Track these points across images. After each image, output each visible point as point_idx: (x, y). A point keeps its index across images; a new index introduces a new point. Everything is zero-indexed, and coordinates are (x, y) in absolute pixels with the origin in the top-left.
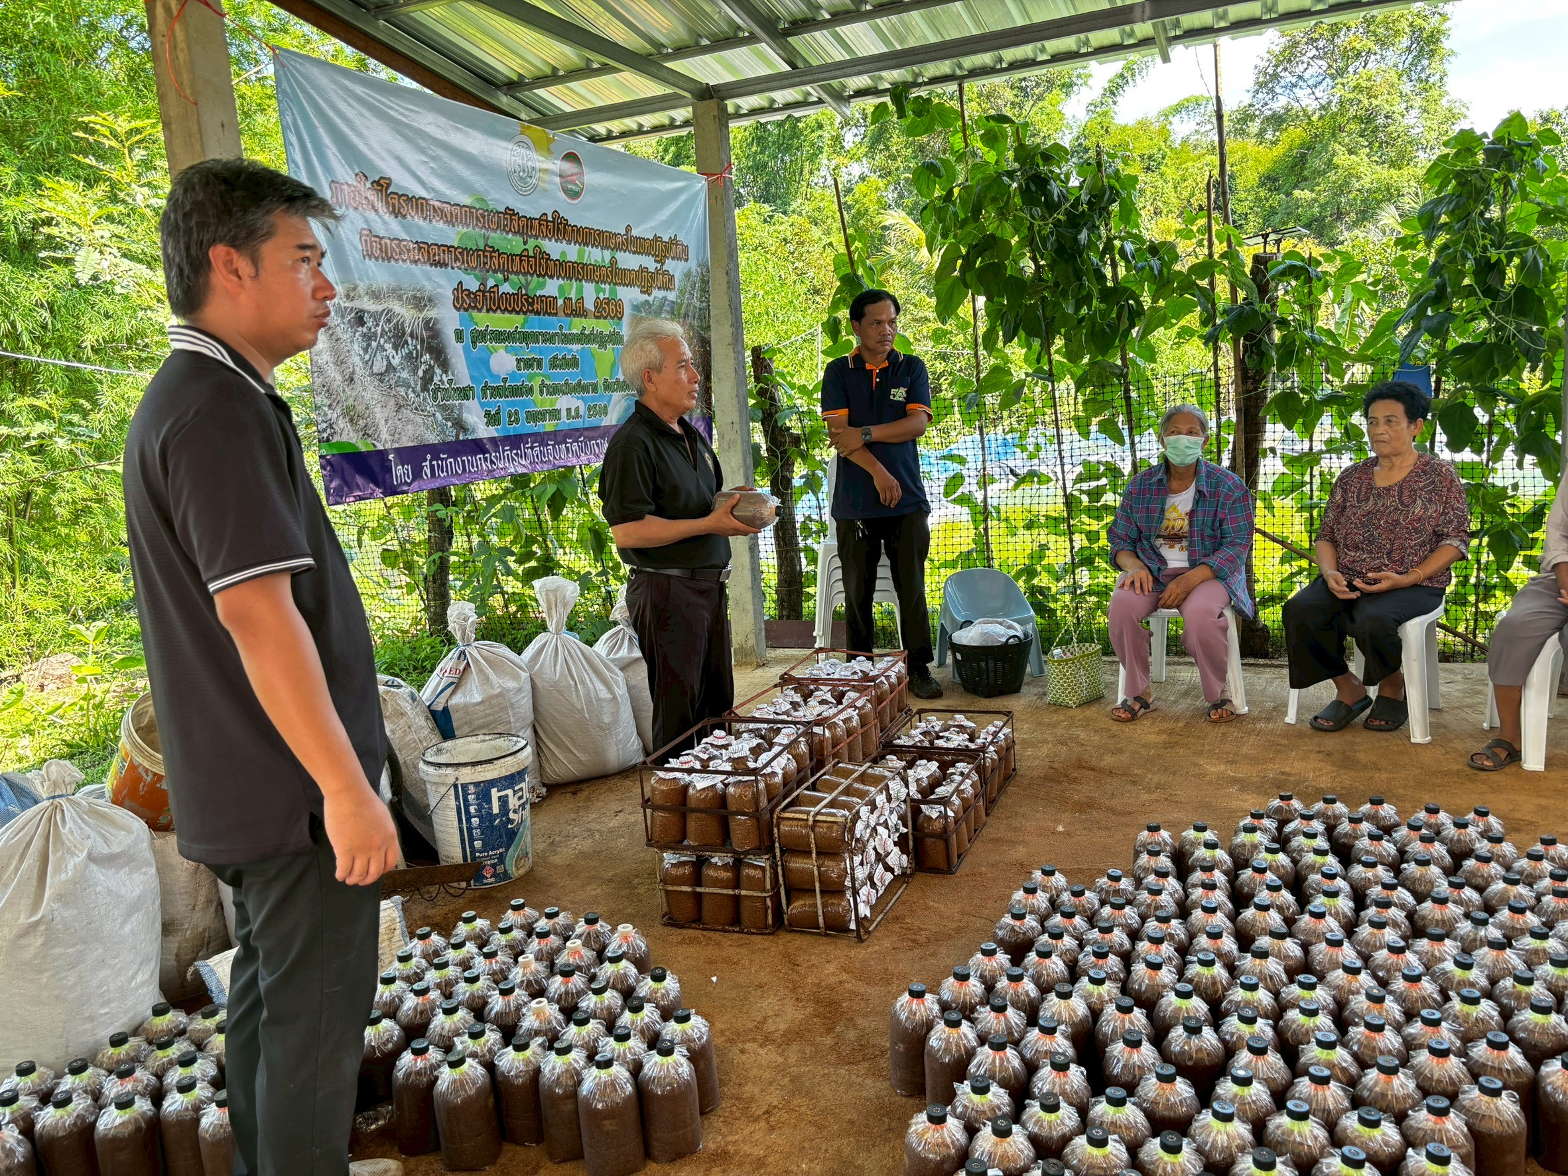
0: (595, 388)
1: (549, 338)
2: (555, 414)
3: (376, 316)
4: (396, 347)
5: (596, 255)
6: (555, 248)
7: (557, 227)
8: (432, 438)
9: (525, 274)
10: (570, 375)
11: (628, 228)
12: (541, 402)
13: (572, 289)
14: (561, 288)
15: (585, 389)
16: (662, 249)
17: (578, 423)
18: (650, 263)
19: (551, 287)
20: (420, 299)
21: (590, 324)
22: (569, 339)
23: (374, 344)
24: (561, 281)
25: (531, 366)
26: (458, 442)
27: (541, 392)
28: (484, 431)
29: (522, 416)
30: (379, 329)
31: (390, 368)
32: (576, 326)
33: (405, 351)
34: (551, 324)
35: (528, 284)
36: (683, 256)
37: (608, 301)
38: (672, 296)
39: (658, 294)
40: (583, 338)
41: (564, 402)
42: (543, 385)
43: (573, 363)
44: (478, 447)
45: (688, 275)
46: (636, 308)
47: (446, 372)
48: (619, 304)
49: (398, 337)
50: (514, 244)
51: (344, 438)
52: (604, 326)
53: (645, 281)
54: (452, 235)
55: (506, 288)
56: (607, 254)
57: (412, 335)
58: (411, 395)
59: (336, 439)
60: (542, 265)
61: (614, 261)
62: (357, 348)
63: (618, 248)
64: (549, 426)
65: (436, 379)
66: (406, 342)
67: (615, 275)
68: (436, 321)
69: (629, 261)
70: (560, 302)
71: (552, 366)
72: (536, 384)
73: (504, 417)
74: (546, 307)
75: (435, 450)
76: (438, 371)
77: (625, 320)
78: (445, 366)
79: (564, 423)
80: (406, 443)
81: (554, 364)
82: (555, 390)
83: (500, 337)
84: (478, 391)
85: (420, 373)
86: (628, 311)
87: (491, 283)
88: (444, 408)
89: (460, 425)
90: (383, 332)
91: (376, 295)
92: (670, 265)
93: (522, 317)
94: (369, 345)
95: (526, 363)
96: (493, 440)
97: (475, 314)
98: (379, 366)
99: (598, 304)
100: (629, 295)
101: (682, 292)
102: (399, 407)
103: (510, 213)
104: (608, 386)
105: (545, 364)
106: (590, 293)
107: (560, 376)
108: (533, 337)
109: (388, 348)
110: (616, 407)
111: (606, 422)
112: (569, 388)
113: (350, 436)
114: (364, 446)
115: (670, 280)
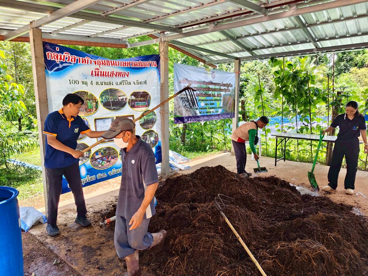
0: (217, 108)
1: (210, 100)
2: (210, 112)
5: (217, 87)
6: (211, 86)
7: (211, 83)
8: (191, 115)
10: (213, 106)
11: (222, 82)
12: (208, 110)
13: (213, 93)
15: (215, 108)
16: (228, 85)
17: (213, 114)
18: (226, 88)
19: (210, 92)
21: (216, 98)
22: (212, 100)
25: (207, 105)
26: (195, 116)
28: (199, 114)
29: (205, 112)
31: (186, 105)
32: (214, 98)
34: (210, 98)
35: (207, 92)
36: (232, 86)
37: (219, 94)
38: (230, 93)
39: (227, 93)
40: (215, 100)
41: (212, 110)
42: (209, 108)
43: (213, 104)
44: (198, 117)
45: (232, 90)
46: (224, 95)
48: (221, 94)
50: (205, 86)
52: (218, 98)
53: (225, 90)
54: (196, 86)
55: (203, 93)
56: (219, 87)
60: (209, 89)
61: (220, 88)
62: (181, 102)
63: (221, 86)
64: (209, 114)
67: (220, 90)
69: (222, 88)
70: (212, 95)
71: (210, 105)
72: (208, 107)
73: (202, 113)
74: (209, 95)
75: (191, 117)
77: (222, 97)
79: (212, 113)
80: (187, 116)
81: (211, 104)
82: (211, 108)
83: (202, 100)
84: (199, 109)
86: (222, 96)
87: (201, 92)
88: (194, 111)
89: (196, 114)
90: (185, 100)
92: (230, 88)
93: (206, 97)
96: (200, 116)
97: (199, 97)
98: (184, 105)
99: (217, 95)
100: (223, 93)
101: (231, 92)
102: (187, 111)
103: (204, 82)
104: (219, 108)
105: (209, 104)
106: (216, 93)
107: (211, 106)
108: (207, 100)
109: (186, 102)
110: (220, 111)
111: (218, 113)
112: (213, 108)
113: (178, 115)
114: (180, 116)
115: (229, 90)
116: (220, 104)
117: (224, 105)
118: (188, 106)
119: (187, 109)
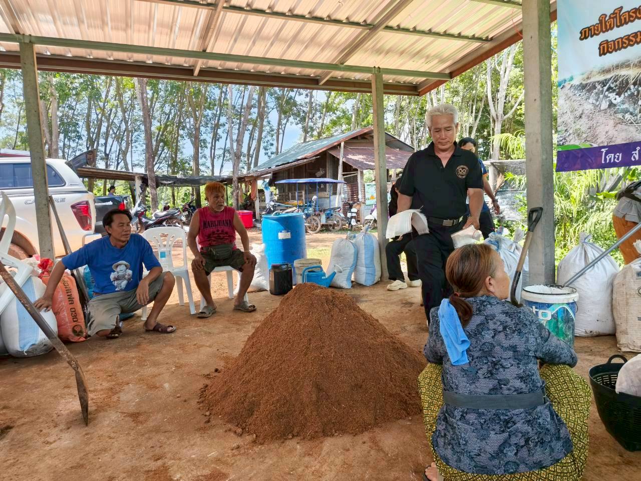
3: (604, 83)
4: (619, 94)
23: (601, 96)
30: (605, 88)
49: (622, 87)
51: (572, 143)
57: (635, 84)
58: (628, 116)
59: (567, 144)
66: (630, 89)
91: (608, 71)
94: (599, 97)
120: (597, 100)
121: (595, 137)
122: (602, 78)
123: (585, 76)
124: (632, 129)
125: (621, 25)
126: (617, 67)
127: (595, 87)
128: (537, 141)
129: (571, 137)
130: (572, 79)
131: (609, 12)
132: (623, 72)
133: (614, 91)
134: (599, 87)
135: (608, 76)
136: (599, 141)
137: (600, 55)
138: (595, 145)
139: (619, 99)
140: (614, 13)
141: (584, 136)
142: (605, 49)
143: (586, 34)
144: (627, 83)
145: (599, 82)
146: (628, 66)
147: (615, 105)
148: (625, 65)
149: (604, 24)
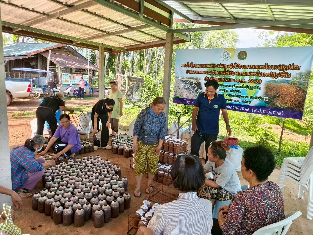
0: (246, 97)
1: (232, 86)
2: (231, 100)
3: (187, 81)
4: (190, 85)
6: (234, 70)
7: (236, 66)
9: (224, 75)
10: (238, 94)
11: (267, 64)
13: (241, 78)
14: (235, 77)
15: (243, 97)
16: (284, 67)
17: (237, 103)
19: (232, 77)
20: (197, 79)
21: (245, 85)
22: (237, 87)
23: (186, 85)
24: (236, 76)
25: (224, 91)
27: (226, 96)
30: (187, 83)
31: (188, 88)
32: (241, 84)
33: (192, 86)
34: (232, 84)
35: (225, 76)
36: (297, 69)
37: (255, 80)
40: (243, 87)
41: (233, 99)
43: (239, 91)
45: (299, 74)
46: (268, 82)
47: (201, 90)
48: (260, 80)
49: (191, 84)
54: (205, 69)
55: (219, 77)
57: (194, 84)
58: (192, 92)
60: (230, 73)
61: (258, 71)
65: (199, 90)
67: (258, 74)
68: (200, 82)
69: (265, 71)
70: (236, 80)
74: (232, 81)
76: (199, 89)
77: (262, 84)
78: (201, 89)
79: (233, 102)
80: (189, 98)
81: (232, 91)
82: (232, 96)
85: (195, 89)
86: (264, 82)
87: (215, 76)
90: (188, 83)
91: (188, 78)
93: (222, 82)
95: (223, 90)
98: (186, 87)
99: (250, 80)
100: (264, 79)
102: (189, 93)
104: (252, 97)
105: (229, 91)
107: (233, 93)
108: (226, 86)
109: (189, 85)
110: (254, 102)
111: (249, 104)
112: (236, 96)
113: (178, 95)
114: (180, 97)
115: (289, 75)
116: (256, 93)
117: (266, 94)
118: (191, 89)
119: (190, 91)
120: (184, 85)
121: (183, 95)
122: (186, 80)
123: (182, 77)
124: (193, 95)
125: (192, 67)
126: (191, 78)
127: (184, 82)
128: (166, 92)
129: (177, 94)
130: (178, 77)
131: (190, 62)
132: (192, 80)
133: (189, 84)
134: (185, 82)
135: (188, 80)
136: (184, 97)
137: (187, 73)
138: (183, 98)
139: (190, 87)
140: (191, 63)
141: (180, 94)
142: (188, 72)
143: (183, 66)
144: (193, 83)
145: (186, 81)
146: (193, 79)
147: (189, 88)
148: (192, 78)
149: (188, 65)
